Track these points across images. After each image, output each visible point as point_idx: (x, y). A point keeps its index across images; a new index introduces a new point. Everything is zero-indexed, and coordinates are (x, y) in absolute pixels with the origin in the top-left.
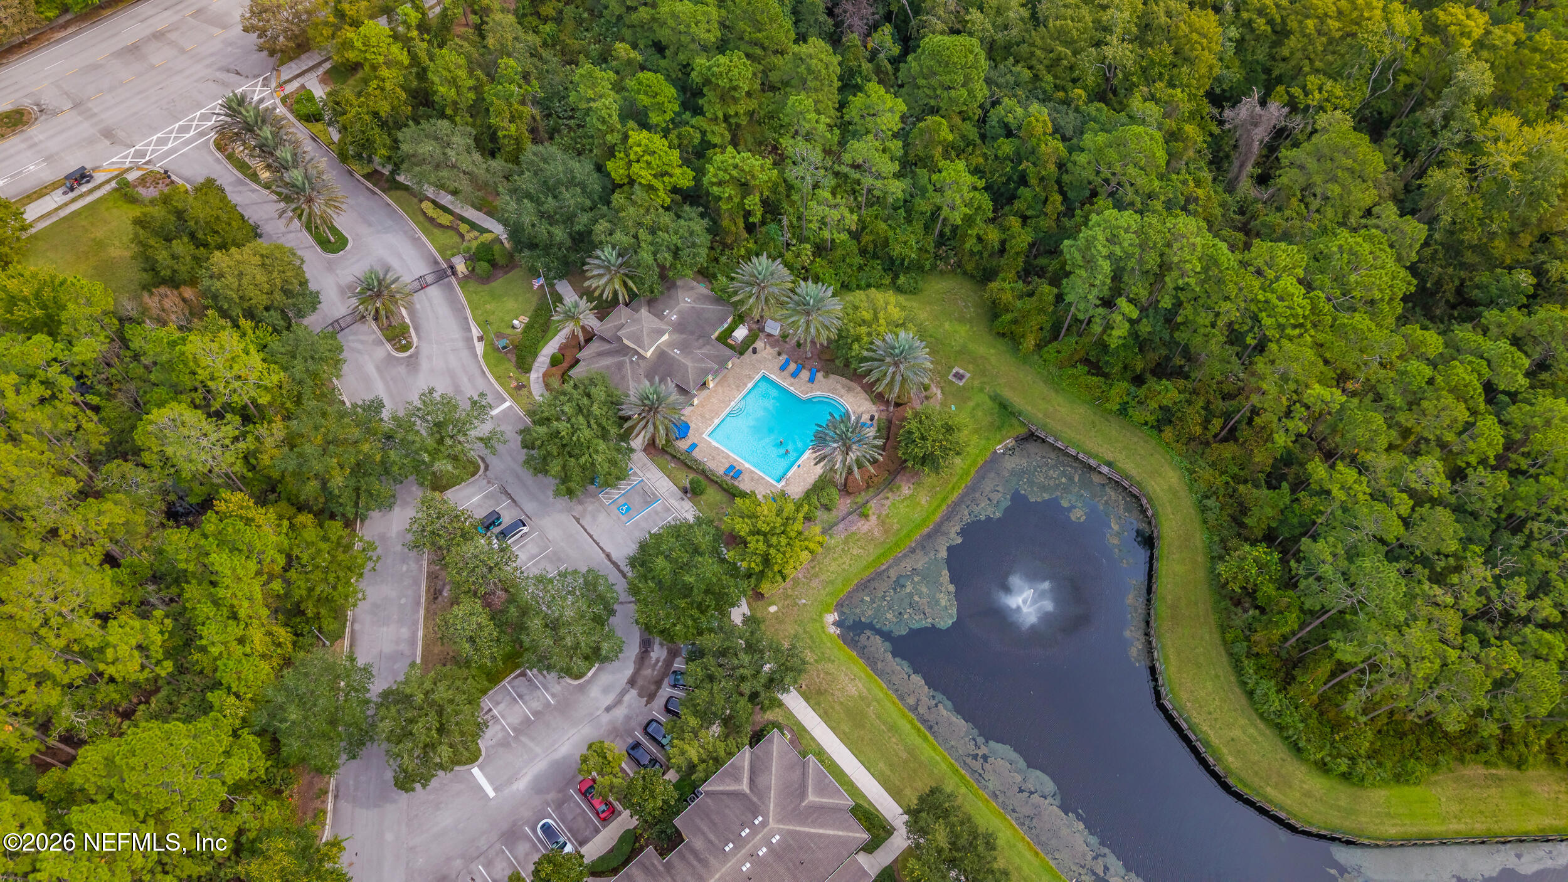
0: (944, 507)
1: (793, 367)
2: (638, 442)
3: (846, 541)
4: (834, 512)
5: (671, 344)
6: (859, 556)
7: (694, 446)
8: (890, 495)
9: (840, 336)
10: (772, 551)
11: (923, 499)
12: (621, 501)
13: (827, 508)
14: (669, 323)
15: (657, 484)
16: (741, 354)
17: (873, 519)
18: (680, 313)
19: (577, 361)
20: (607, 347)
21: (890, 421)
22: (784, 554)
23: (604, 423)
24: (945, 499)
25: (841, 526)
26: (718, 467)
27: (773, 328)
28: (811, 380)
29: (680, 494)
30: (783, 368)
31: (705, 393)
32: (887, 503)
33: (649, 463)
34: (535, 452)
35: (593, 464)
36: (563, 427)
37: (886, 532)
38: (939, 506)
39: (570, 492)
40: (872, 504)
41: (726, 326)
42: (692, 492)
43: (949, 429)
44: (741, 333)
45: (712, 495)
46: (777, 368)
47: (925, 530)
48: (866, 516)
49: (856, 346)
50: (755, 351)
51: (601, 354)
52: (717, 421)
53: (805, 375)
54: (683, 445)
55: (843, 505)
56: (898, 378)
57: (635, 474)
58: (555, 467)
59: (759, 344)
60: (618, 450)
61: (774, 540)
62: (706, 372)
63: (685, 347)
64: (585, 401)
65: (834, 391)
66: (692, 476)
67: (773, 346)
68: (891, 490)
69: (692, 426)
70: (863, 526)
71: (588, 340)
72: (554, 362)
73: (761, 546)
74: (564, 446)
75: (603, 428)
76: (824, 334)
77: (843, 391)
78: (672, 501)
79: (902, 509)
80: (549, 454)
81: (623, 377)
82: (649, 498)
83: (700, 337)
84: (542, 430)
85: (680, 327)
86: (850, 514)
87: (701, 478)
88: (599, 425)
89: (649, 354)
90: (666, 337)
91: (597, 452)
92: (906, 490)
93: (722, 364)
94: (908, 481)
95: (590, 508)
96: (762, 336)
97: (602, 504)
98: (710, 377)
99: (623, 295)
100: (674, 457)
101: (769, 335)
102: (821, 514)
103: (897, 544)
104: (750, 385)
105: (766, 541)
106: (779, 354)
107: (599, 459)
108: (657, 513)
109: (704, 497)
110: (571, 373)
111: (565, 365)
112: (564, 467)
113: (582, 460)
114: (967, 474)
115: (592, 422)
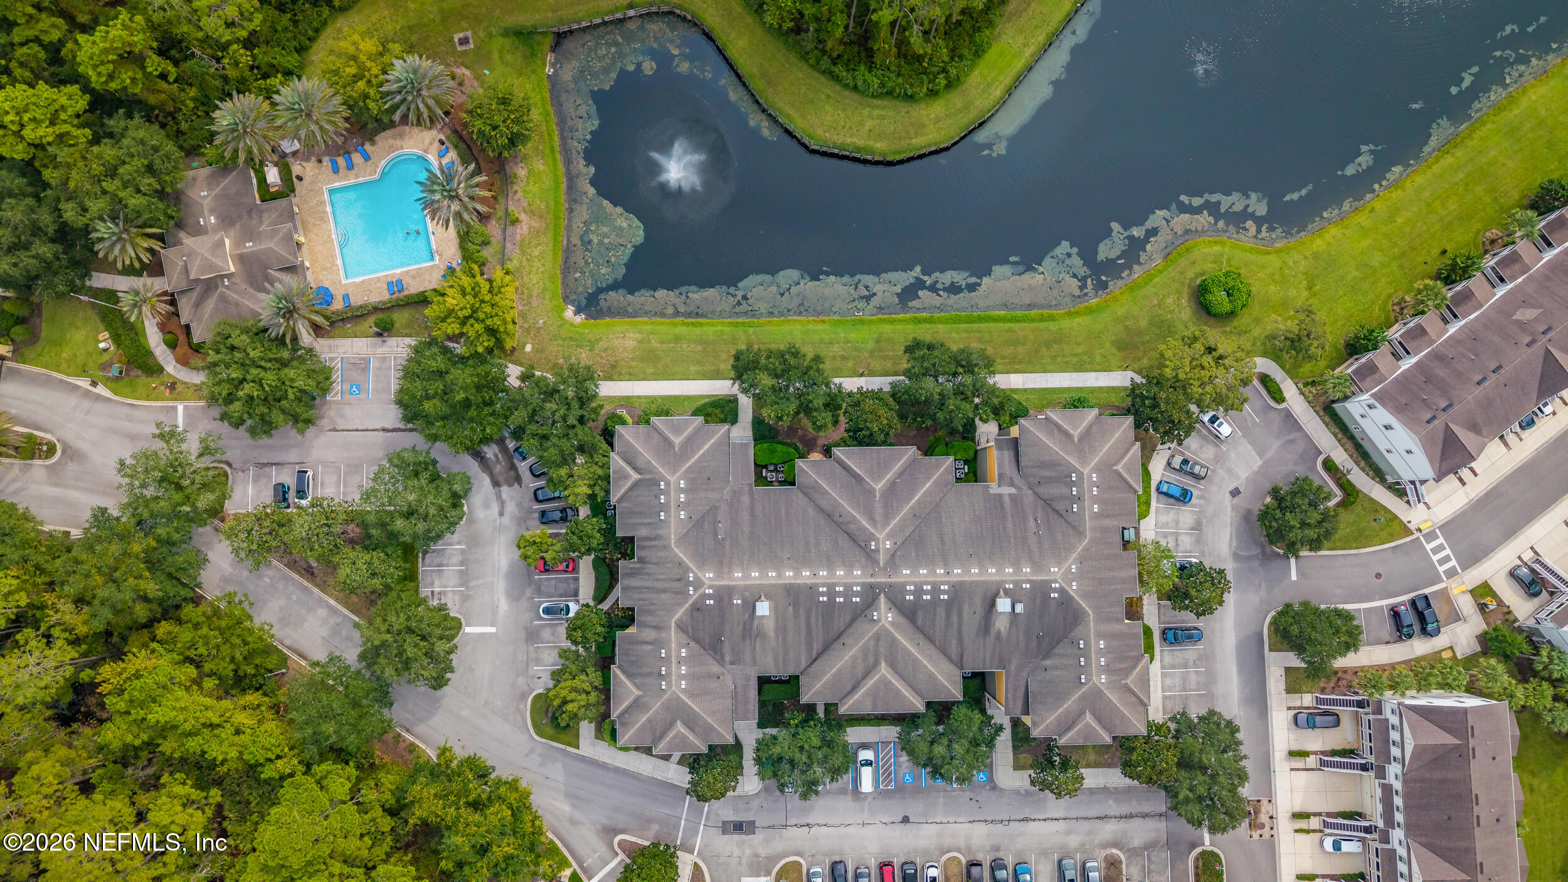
0: (558, 156)
1: (341, 161)
2: (306, 338)
3: (523, 253)
4: (494, 241)
5: (238, 243)
6: (542, 253)
7: (346, 297)
8: (515, 188)
9: (350, 107)
10: (489, 322)
11: (539, 165)
12: (346, 387)
13: (485, 243)
14: (216, 230)
15: (355, 350)
16: (293, 191)
17: (523, 217)
18: (212, 211)
19: (187, 328)
20: (194, 295)
21: (455, 132)
22: (497, 315)
23: (272, 356)
24: (552, 149)
25: (509, 245)
26: (380, 295)
27: (289, 146)
28: (367, 158)
29: (378, 340)
30: (336, 170)
31: (304, 249)
32: (519, 195)
33: (331, 342)
34: (249, 422)
35: (302, 391)
36: (247, 389)
37: (541, 217)
38: (554, 160)
39: (309, 422)
40: (511, 208)
41: (254, 181)
42: (384, 330)
43: (504, 101)
44: (273, 175)
45: (400, 318)
46: (331, 174)
47: (564, 187)
48: (517, 220)
49: (371, 105)
50: (300, 178)
51: (198, 304)
52: (339, 262)
53: (357, 158)
54: (338, 305)
55: (493, 229)
56: (431, 102)
57: (332, 359)
58: (277, 416)
59: (296, 169)
60: (303, 361)
61: (481, 316)
62: (289, 237)
63: (249, 234)
64: (238, 355)
65: (392, 149)
66: (371, 320)
67: (307, 160)
68: (512, 183)
69: (326, 284)
70: (522, 230)
71: (173, 302)
72: (172, 345)
73: (478, 327)
74: (265, 400)
75: (276, 360)
76: (338, 119)
77: (398, 143)
78: (380, 350)
79: (534, 188)
80: (262, 415)
81: (237, 304)
82: (362, 365)
83: (250, 213)
84: (237, 406)
85: (227, 221)
86: (504, 230)
87: (381, 316)
88: (270, 360)
89: (232, 269)
90: (227, 242)
91: (292, 380)
92: (522, 172)
93: (291, 216)
94: (516, 164)
95: (332, 413)
96: (290, 160)
97: (336, 403)
98: (296, 236)
99: (156, 245)
100: (343, 320)
101: (294, 153)
102: (486, 253)
103: (557, 218)
104: (329, 209)
105: (477, 320)
106: (320, 161)
107: (300, 383)
108: (379, 369)
109: (397, 325)
110: (195, 340)
111: (182, 338)
112: (283, 411)
113: (291, 396)
114: (548, 114)
115: (263, 363)
